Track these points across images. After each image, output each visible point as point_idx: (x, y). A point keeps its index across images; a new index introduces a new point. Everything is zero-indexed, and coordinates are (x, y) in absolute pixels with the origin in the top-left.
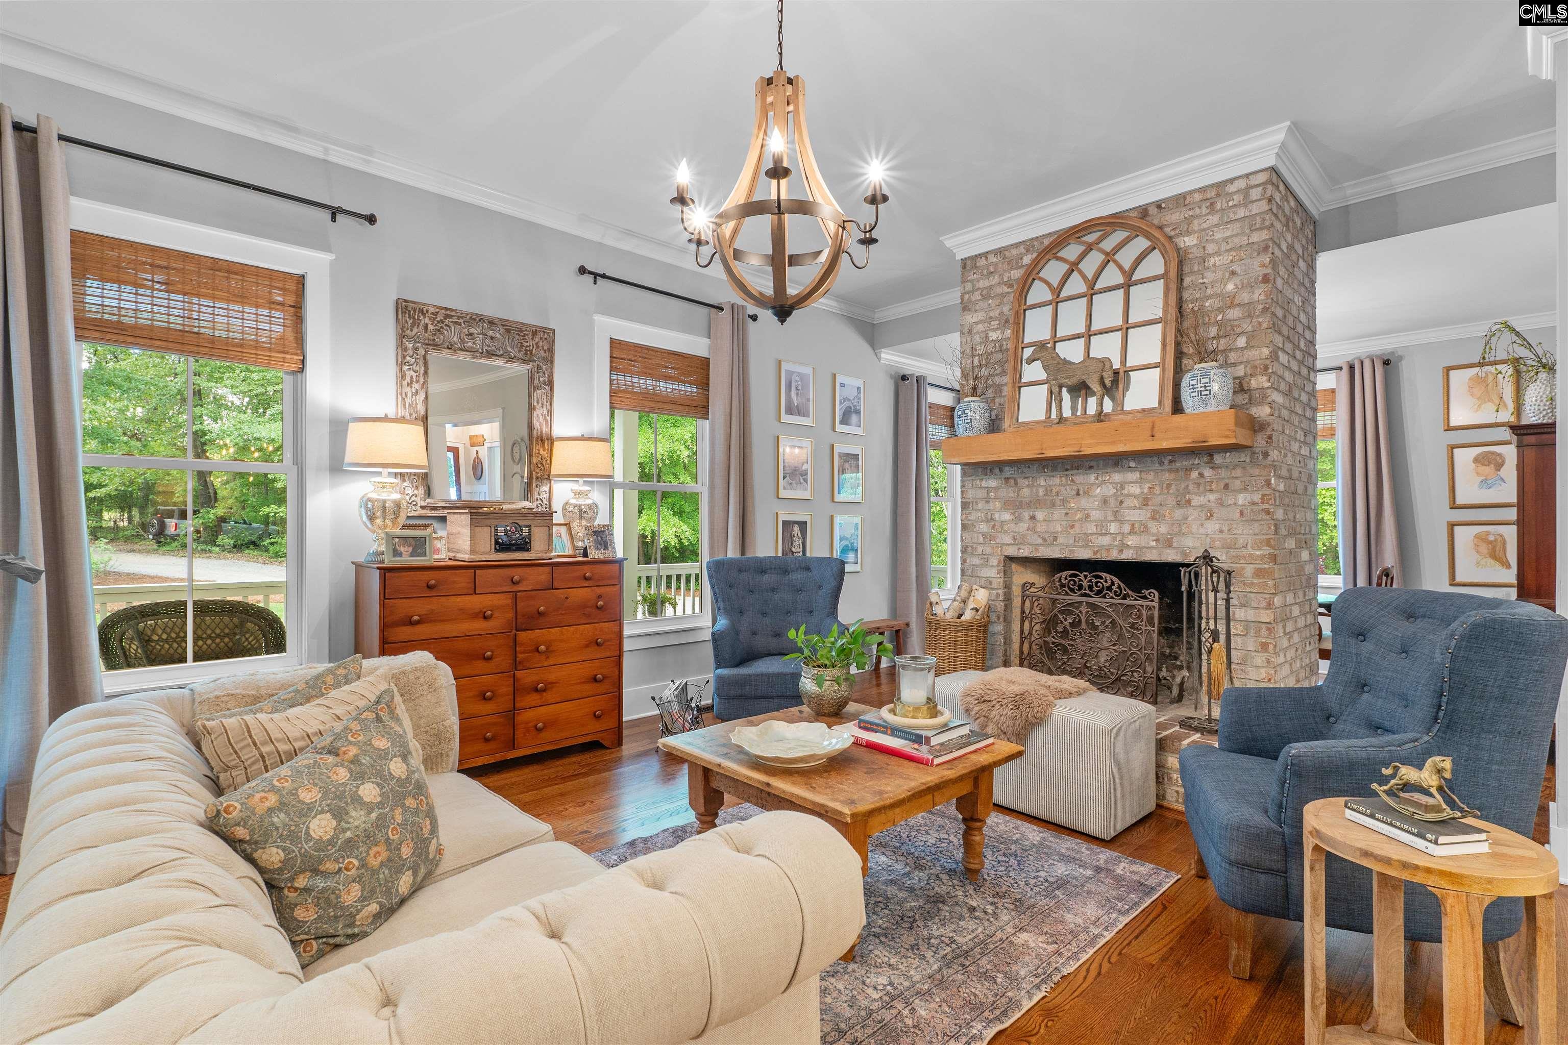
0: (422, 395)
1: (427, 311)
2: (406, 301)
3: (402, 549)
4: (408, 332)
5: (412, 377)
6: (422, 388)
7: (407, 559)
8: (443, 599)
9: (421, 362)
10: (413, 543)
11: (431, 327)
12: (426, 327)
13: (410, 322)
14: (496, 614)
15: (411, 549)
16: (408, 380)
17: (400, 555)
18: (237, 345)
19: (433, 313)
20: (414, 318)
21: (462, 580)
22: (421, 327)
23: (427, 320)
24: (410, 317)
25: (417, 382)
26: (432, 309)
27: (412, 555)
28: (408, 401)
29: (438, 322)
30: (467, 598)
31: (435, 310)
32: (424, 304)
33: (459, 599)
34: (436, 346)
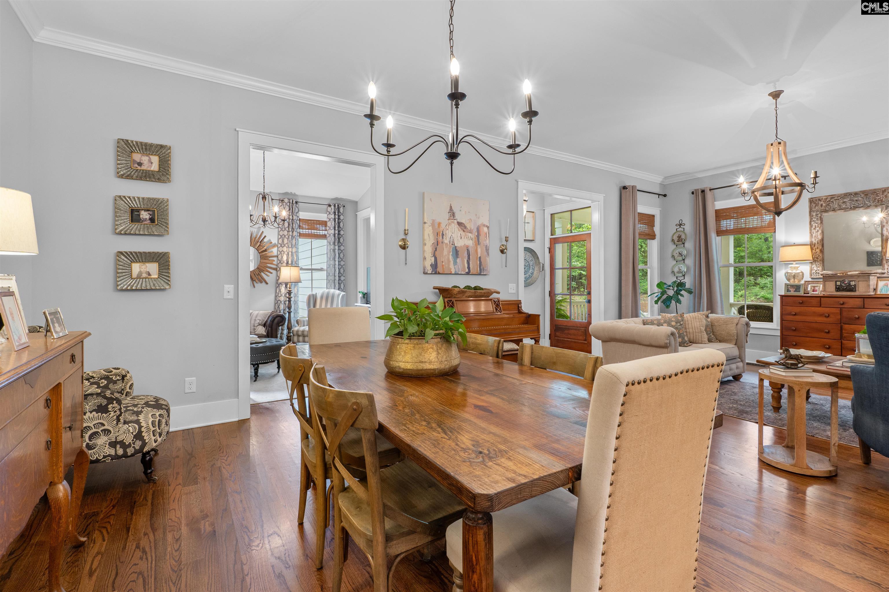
0: (820, 232)
1: (822, 199)
2: (811, 198)
3: (791, 289)
4: (814, 209)
5: (815, 226)
6: (820, 229)
7: (792, 293)
8: (806, 308)
9: (819, 219)
10: (796, 287)
11: (824, 205)
12: (822, 205)
13: (814, 205)
14: (831, 316)
15: (794, 289)
16: (814, 227)
17: (790, 291)
18: (760, 228)
19: (825, 199)
20: (816, 203)
21: (815, 301)
22: (819, 206)
23: (822, 203)
24: (814, 204)
25: (818, 227)
26: (824, 198)
27: (795, 291)
28: (814, 235)
29: (828, 202)
30: (817, 308)
31: (825, 198)
32: (820, 197)
33: (813, 308)
34: (826, 211)
